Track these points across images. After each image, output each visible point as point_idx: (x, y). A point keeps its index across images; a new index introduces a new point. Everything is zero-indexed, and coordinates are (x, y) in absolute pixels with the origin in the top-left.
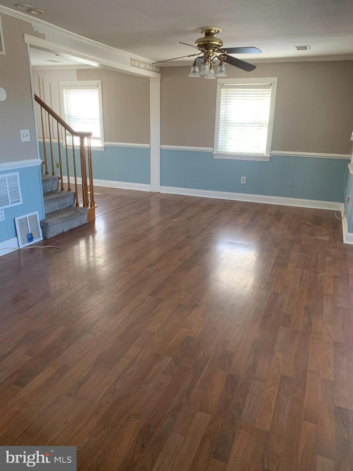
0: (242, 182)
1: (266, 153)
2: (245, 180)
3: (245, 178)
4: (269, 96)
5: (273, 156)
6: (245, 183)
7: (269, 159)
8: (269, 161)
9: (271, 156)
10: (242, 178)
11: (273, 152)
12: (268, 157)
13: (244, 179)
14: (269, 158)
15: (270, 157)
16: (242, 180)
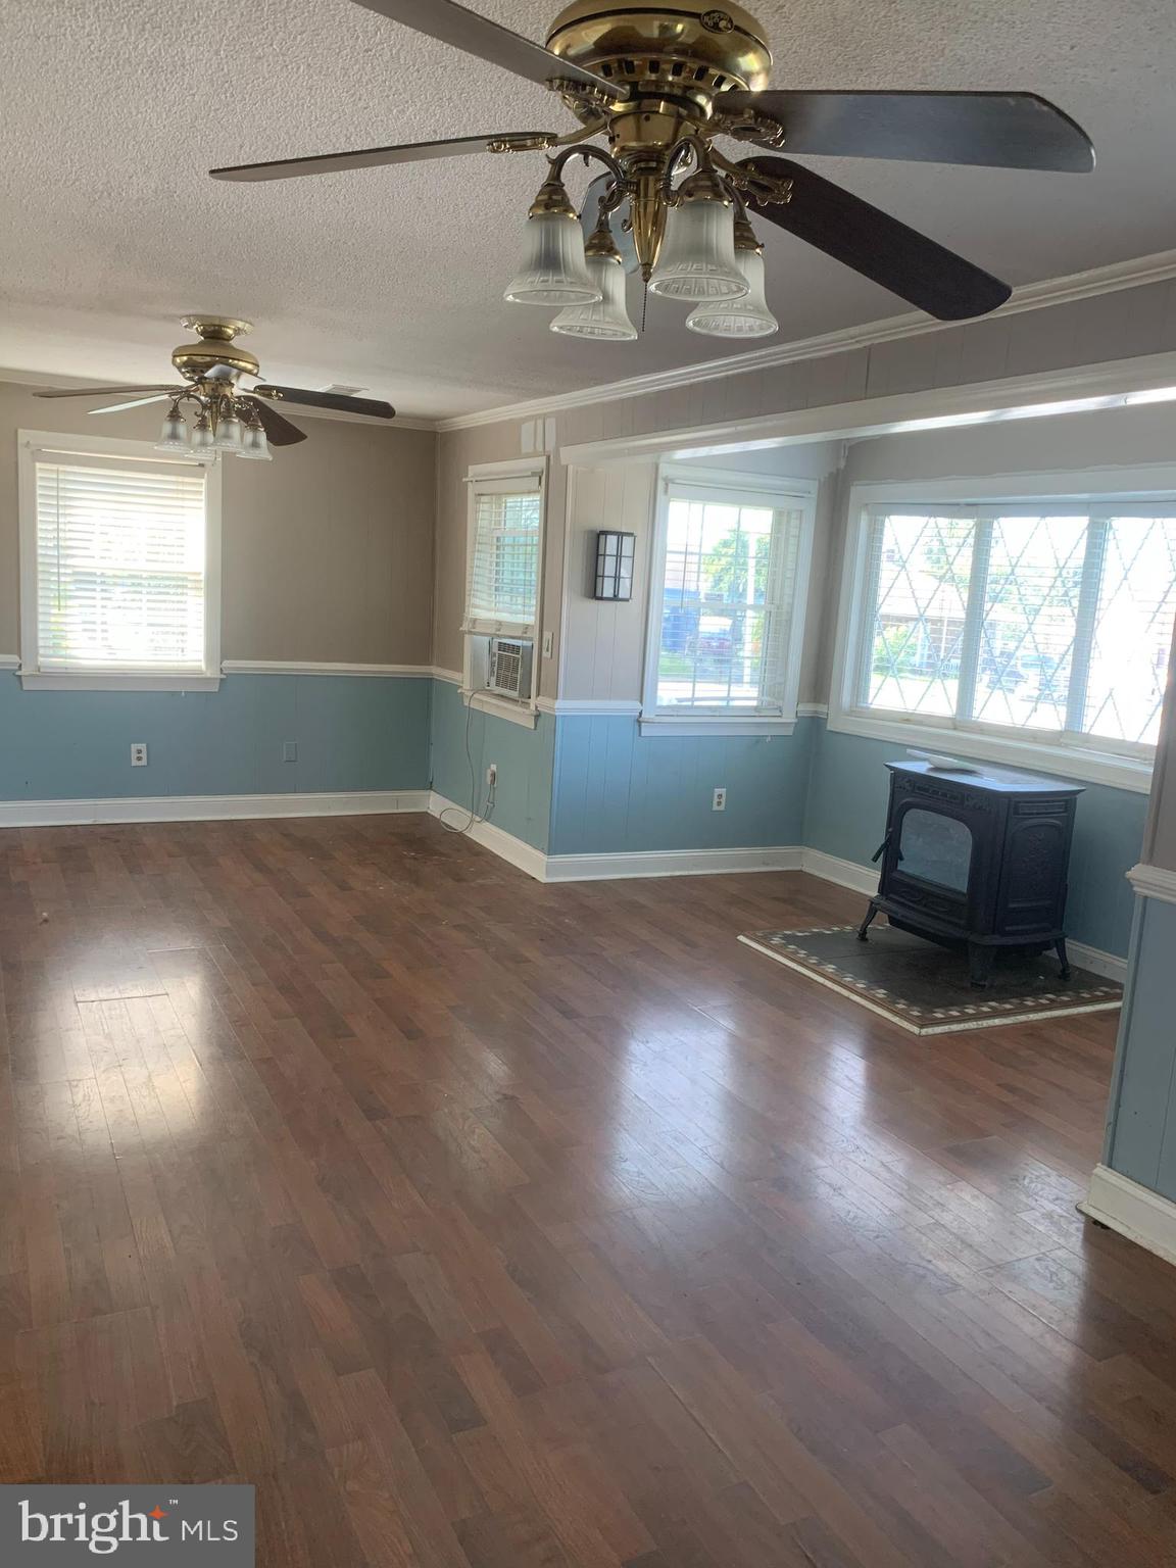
0: (135, 763)
1: (207, 668)
2: (144, 755)
3: (143, 746)
4: (200, 508)
5: (230, 674)
6: (144, 762)
7: (218, 686)
8: (217, 690)
9: (224, 676)
10: (134, 747)
11: (226, 663)
12: (216, 679)
13: (139, 752)
14: (219, 681)
15: (222, 680)
16: (134, 755)
